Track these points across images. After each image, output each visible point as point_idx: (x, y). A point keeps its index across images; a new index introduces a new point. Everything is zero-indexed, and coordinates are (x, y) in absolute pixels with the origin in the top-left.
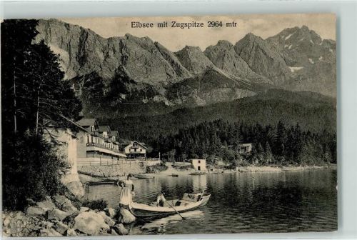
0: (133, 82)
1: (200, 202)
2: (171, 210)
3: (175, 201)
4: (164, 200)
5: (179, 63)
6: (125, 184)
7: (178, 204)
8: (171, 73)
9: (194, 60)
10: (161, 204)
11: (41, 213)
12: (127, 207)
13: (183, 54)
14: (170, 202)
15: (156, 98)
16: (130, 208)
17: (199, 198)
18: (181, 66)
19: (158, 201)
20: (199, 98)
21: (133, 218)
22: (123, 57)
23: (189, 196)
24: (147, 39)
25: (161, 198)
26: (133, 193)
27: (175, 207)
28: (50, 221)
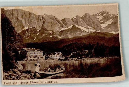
0: (47, 30)
1: (62, 71)
2: (53, 73)
3: (54, 70)
4: (50, 70)
5: (63, 23)
6: (37, 65)
7: (55, 71)
8: (60, 27)
9: (67, 22)
10: (49, 71)
11: (8, 75)
12: (38, 73)
13: (64, 20)
14: (52, 70)
15: (55, 36)
16: (39, 73)
17: (62, 69)
18: (63, 24)
19: (48, 70)
20: (69, 35)
21: (40, 76)
22: (43, 22)
23: (58, 68)
24: (51, 15)
25: (49, 69)
26: (40, 68)
27: (54, 72)
28: (12, 77)
